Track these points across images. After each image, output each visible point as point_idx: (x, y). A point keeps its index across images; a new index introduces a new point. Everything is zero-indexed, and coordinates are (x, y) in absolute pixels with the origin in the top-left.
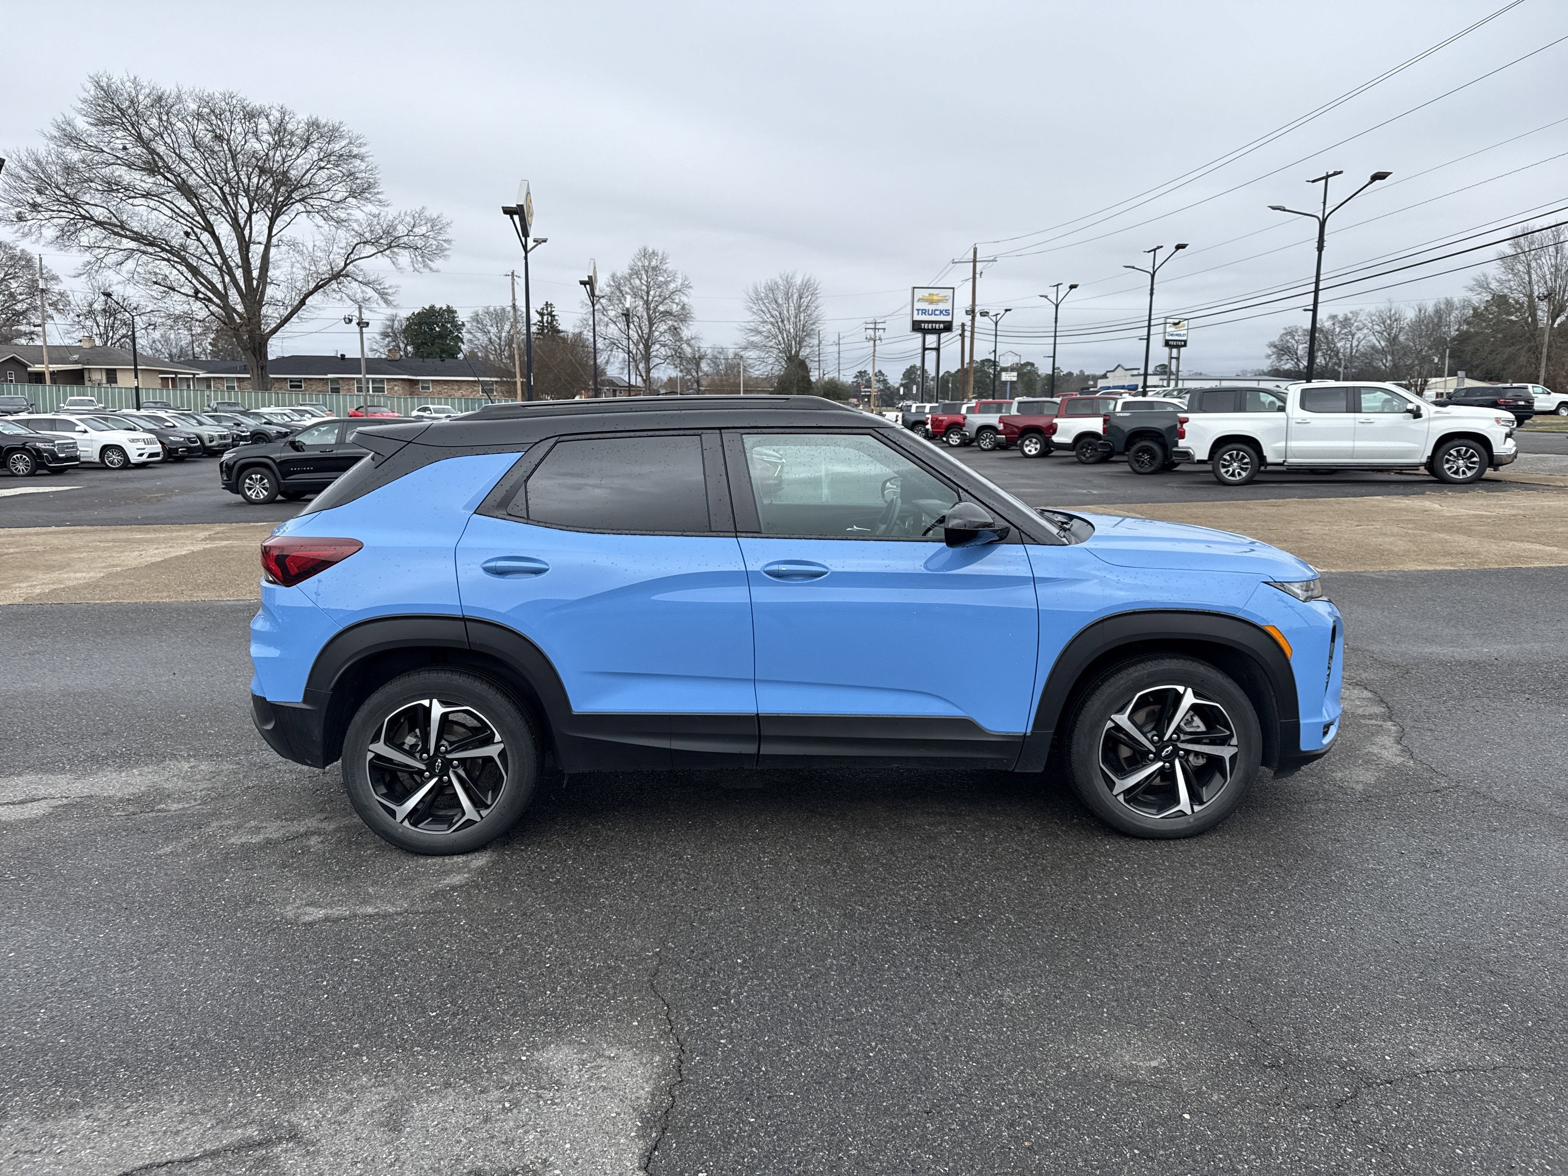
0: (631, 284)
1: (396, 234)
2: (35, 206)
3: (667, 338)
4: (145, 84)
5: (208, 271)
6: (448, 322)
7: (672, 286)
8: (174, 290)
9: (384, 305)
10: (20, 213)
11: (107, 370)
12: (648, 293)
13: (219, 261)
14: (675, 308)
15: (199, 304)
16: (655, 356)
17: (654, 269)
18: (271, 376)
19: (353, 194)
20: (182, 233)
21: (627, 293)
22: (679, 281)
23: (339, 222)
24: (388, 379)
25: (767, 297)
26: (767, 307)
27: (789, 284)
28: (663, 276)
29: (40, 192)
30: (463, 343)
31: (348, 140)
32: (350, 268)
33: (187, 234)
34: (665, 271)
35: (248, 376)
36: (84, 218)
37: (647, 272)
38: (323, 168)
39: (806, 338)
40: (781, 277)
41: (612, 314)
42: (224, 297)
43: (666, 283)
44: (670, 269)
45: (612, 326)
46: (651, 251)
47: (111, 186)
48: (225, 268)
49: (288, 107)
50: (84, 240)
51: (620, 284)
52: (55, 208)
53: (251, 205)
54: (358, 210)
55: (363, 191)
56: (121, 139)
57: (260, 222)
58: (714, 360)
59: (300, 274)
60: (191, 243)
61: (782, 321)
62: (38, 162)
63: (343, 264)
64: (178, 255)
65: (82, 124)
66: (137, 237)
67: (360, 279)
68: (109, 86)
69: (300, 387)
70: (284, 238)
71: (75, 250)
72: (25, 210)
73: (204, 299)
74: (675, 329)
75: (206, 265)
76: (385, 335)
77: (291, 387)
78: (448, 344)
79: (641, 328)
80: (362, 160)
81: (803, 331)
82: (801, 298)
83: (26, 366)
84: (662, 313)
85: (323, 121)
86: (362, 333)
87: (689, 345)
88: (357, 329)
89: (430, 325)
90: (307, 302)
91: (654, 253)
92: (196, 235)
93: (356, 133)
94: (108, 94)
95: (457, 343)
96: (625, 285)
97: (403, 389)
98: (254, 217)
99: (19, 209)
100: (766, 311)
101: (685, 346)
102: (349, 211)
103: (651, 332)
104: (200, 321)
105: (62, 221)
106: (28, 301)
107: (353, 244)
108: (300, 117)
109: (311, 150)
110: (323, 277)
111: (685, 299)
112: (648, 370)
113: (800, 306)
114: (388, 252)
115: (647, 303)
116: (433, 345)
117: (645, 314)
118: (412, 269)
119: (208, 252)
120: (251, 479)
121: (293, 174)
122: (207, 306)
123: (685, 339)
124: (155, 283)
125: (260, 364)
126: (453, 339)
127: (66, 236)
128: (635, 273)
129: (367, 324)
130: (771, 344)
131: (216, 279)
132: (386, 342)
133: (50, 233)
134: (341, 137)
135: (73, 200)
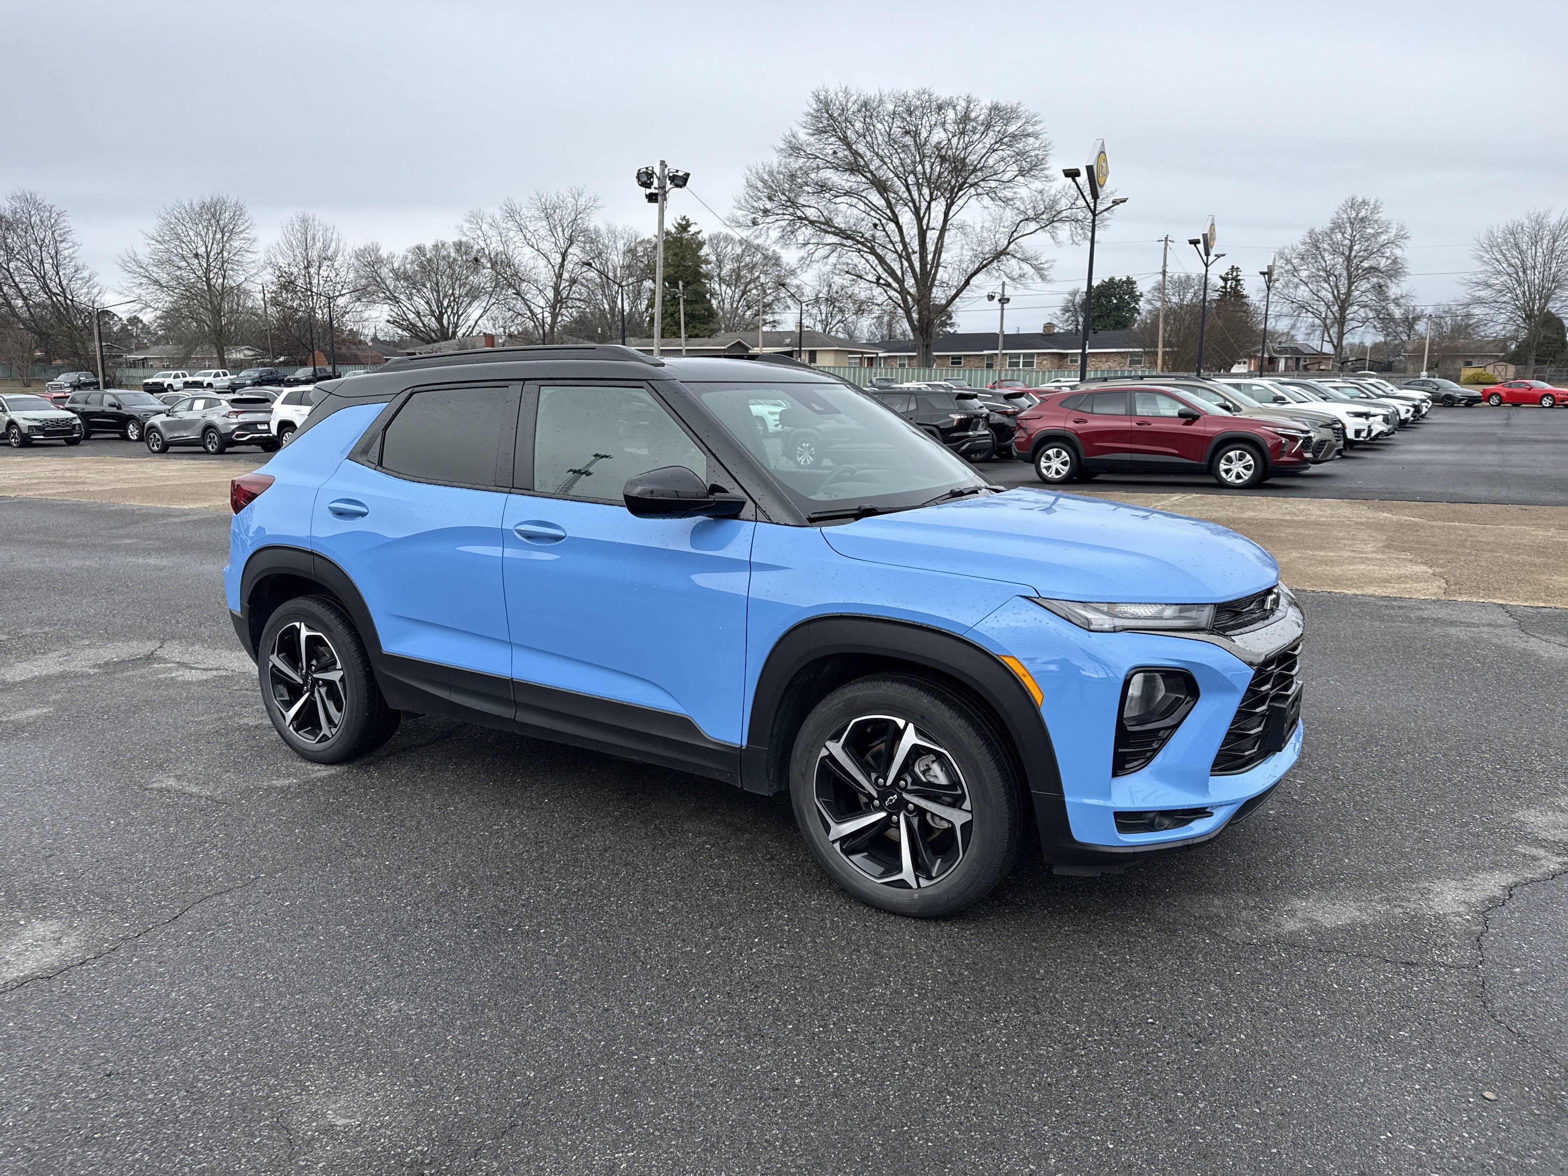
0: (1331, 239)
1: (1058, 208)
2: (766, 212)
3: (1370, 298)
4: (853, 92)
5: (890, 258)
6: (1126, 294)
7: (1383, 238)
8: (861, 277)
9: (1039, 280)
10: (754, 218)
11: (810, 351)
12: (1351, 249)
13: (900, 248)
14: (1383, 263)
15: (880, 290)
16: (1352, 319)
17: (1362, 220)
18: (935, 354)
19: (1022, 172)
20: (871, 224)
21: (1325, 250)
22: (1393, 233)
23: (1006, 201)
24: (1038, 354)
25: (1506, 242)
26: (1504, 255)
27: (1539, 224)
28: (1373, 228)
29: (770, 199)
30: (1139, 314)
31: (1024, 120)
32: (1012, 246)
33: (875, 225)
34: (1376, 221)
35: (915, 354)
36: (800, 218)
37: (1352, 224)
38: (997, 150)
39: (1557, 291)
40: (1529, 217)
41: (1304, 274)
42: (901, 281)
43: (1376, 235)
44: (1383, 219)
45: (1303, 287)
46: (1360, 200)
47: (823, 188)
48: (905, 255)
49: (974, 96)
50: (801, 239)
51: (1318, 240)
52: (780, 212)
53: (931, 194)
54: (1025, 188)
55: (1031, 169)
56: (831, 146)
57: (938, 208)
58: (1436, 321)
59: (968, 254)
60: (879, 234)
61: (1524, 272)
62: (771, 173)
63: (1006, 243)
64: (869, 246)
65: (803, 136)
66: (840, 232)
67: (1019, 256)
68: (826, 98)
69: (960, 363)
70: (955, 223)
71: (793, 247)
72: (759, 215)
73: (884, 285)
74: (1380, 286)
75: (890, 254)
76: (1066, 310)
77: (953, 363)
78: (1124, 316)
79: (1337, 287)
80: (1037, 138)
81: (1553, 281)
82: (1554, 242)
83: (747, 349)
84: (1366, 269)
85: (1003, 103)
86: (1002, 309)
87: (1398, 305)
88: (999, 305)
89: (1109, 298)
90: (971, 282)
91: (1364, 203)
92: (883, 225)
93: (1033, 111)
94: (825, 105)
95: (1133, 314)
96: (1323, 241)
97: (1052, 362)
98: (933, 204)
99: (754, 215)
100: (1502, 259)
101: (1392, 307)
102: (1015, 190)
103: (1349, 293)
104: (879, 305)
105: (784, 223)
106: (774, 294)
107: (1017, 222)
108: (982, 104)
109: (991, 134)
110: (987, 256)
111: (1398, 252)
112: (1341, 335)
113: (1552, 251)
114: (1049, 227)
115: (1349, 259)
116: (1108, 317)
117: (1345, 274)
118: (1071, 241)
119: (891, 242)
120: (802, 447)
121: (972, 158)
122: (886, 291)
123: (1393, 297)
124: (847, 272)
125: (926, 343)
126: (1129, 310)
127: (787, 235)
128: (1337, 226)
129: (1008, 300)
130: (1505, 299)
131: (896, 266)
132: (1066, 317)
133: (775, 234)
134: (1018, 117)
135: (794, 204)
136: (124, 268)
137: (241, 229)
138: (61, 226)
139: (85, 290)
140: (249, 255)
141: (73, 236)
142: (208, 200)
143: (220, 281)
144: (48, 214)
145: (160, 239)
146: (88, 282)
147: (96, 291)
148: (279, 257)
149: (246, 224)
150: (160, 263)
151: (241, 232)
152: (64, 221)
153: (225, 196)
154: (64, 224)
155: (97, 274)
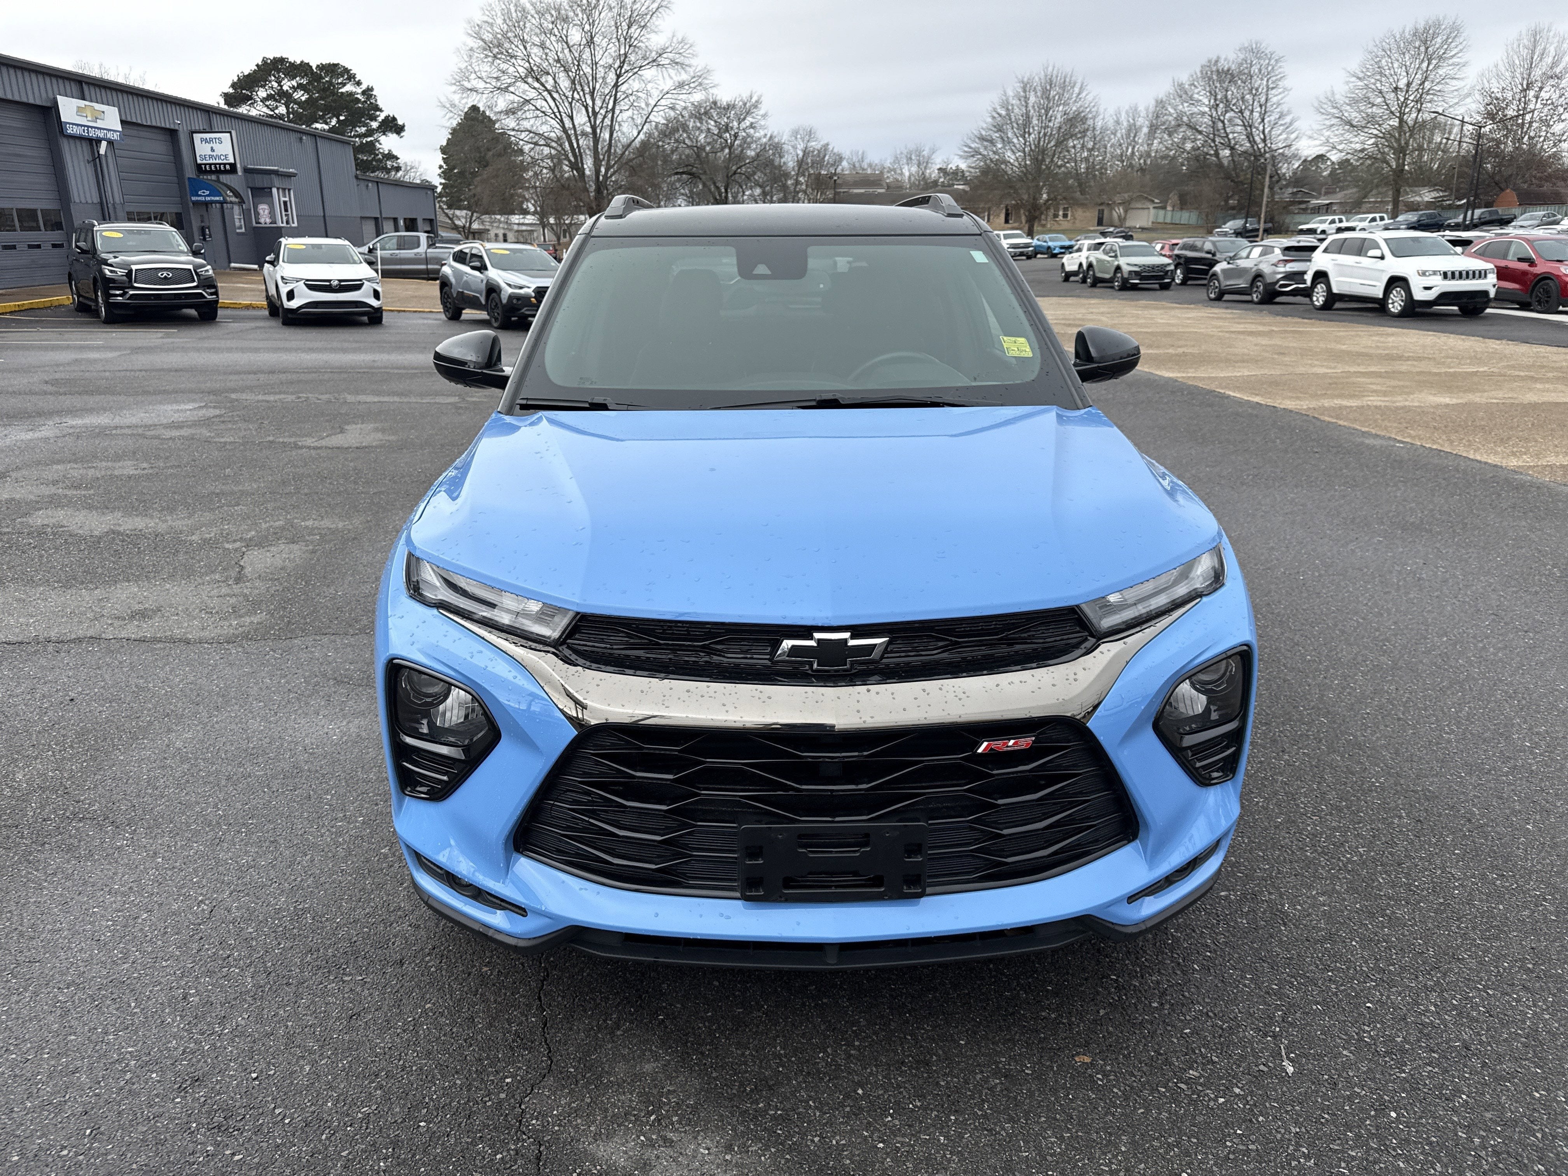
136: (1319, 111)
137: (1453, 53)
138: (1277, 73)
139: (1284, 136)
140: (1454, 82)
141: (1285, 82)
142: (1421, 26)
143: (1414, 115)
144: (1267, 61)
145: (1361, 75)
146: (1287, 128)
147: (1293, 136)
148: (1494, 81)
149: (1460, 47)
150: (1354, 102)
151: (1452, 57)
152: (1280, 67)
153: (1441, 18)
154: (1280, 70)
155: (1298, 118)
